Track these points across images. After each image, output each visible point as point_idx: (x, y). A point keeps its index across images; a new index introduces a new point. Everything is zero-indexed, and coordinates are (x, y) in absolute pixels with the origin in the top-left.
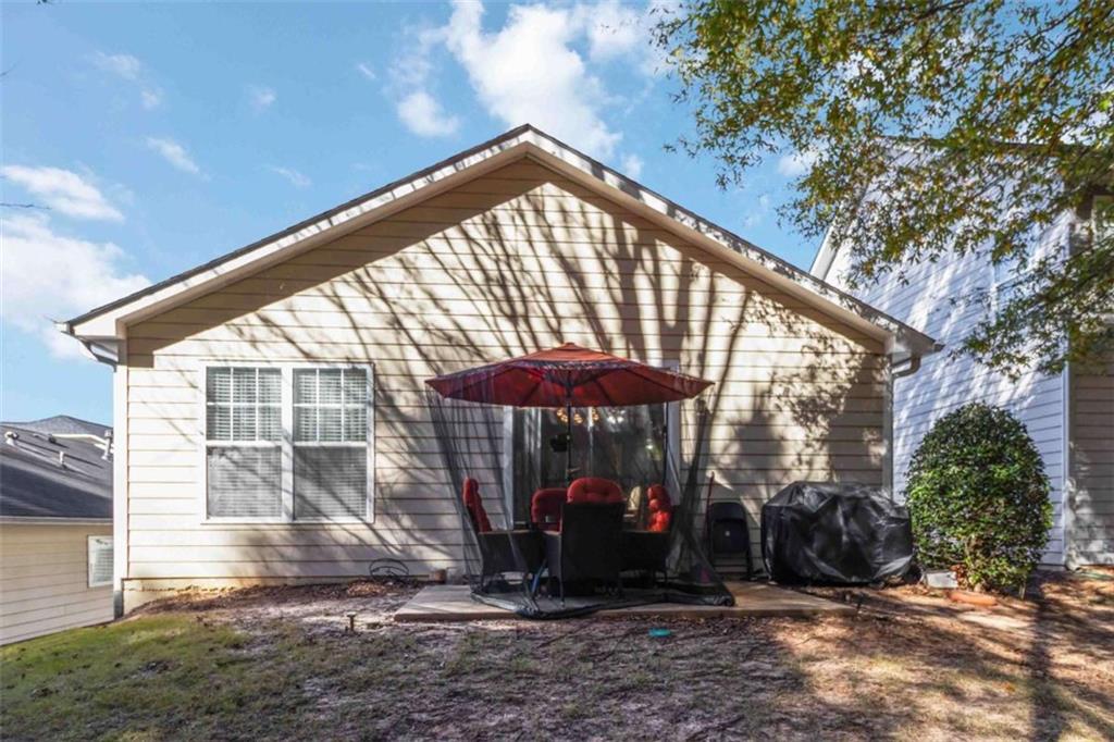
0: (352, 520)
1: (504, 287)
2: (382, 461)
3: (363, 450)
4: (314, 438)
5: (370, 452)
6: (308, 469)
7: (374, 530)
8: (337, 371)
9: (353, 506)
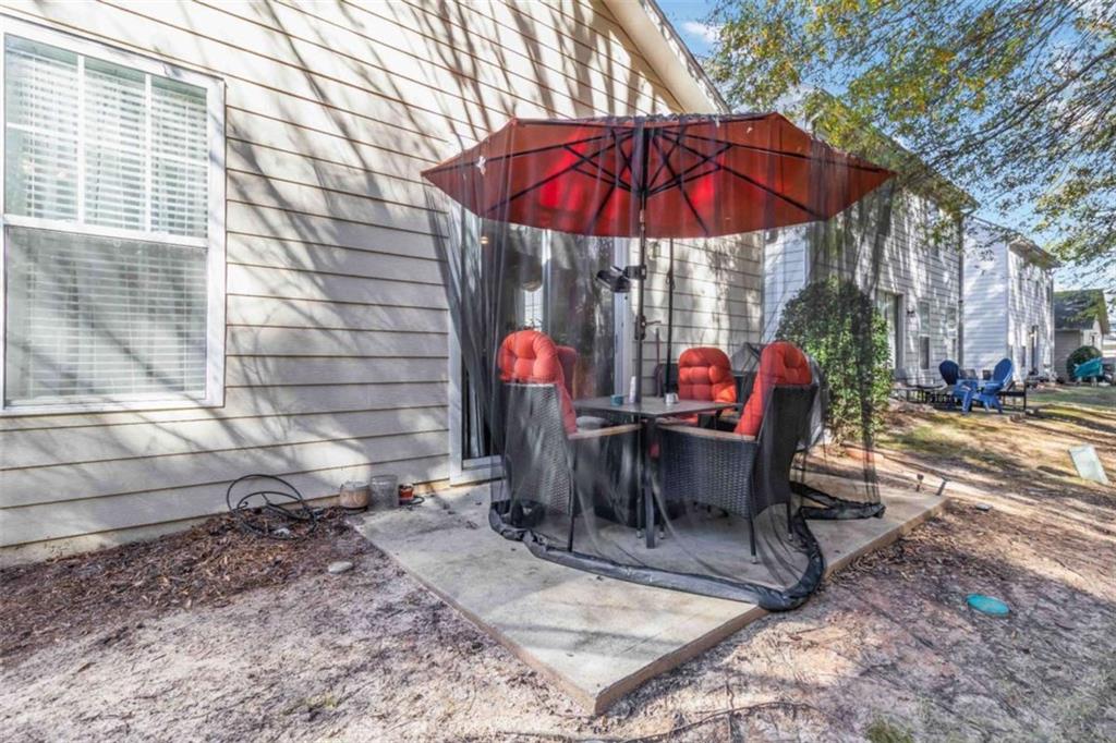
0: (174, 400)
1: (444, 19)
2: (241, 281)
3: (201, 255)
4: (67, 212)
5: (216, 258)
6: (39, 274)
7: (222, 420)
8: (137, 77)
9: (170, 368)
